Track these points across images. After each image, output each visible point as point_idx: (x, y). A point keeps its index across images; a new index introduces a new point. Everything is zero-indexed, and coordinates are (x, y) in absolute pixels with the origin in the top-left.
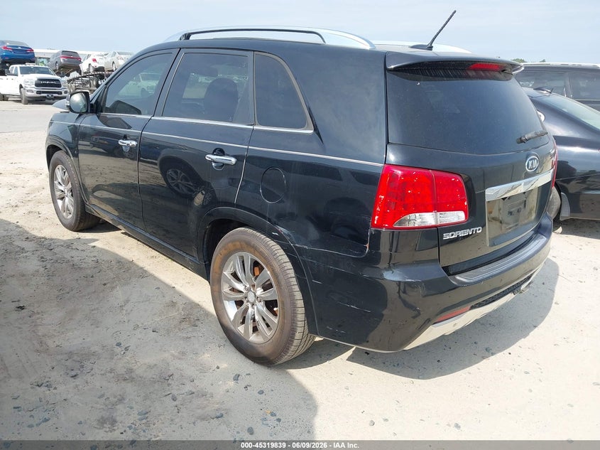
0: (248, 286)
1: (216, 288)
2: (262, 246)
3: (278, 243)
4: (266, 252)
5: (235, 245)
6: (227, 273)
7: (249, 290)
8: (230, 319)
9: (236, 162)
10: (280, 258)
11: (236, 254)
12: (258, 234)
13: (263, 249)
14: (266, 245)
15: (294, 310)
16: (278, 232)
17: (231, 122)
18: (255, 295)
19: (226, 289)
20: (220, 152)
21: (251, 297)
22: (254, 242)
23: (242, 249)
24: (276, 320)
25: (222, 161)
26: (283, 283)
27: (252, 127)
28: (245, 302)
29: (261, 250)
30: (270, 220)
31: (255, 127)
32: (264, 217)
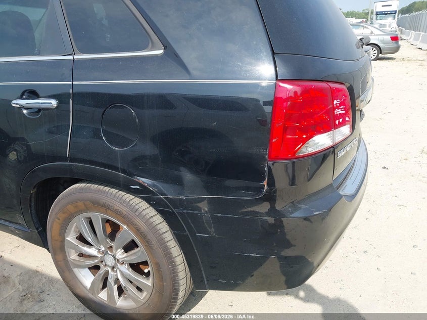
0: (103, 249)
1: (60, 257)
2: (118, 204)
3: (142, 198)
4: (124, 210)
5: (76, 207)
6: (71, 238)
7: (104, 253)
8: (85, 288)
9: (58, 104)
10: (144, 213)
11: (80, 216)
12: (107, 189)
13: (118, 206)
14: (122, 201)
15: (173, 270)
16: (140, 184)
17: (39, 54)
18: (115, 258)
19: (73, 256)
20: (33, 93)
21: (109, 260)
22: (103, 199)
23: (88, 210)
24: (149, 282)
25: (37, 106)
26: (154, 242)
27: (71, 57)
28: (102, 266)
29: (116, 207)
30: (124, 171)
31: (76, 57)
32: (116, 169)
